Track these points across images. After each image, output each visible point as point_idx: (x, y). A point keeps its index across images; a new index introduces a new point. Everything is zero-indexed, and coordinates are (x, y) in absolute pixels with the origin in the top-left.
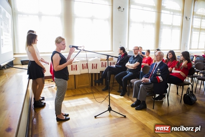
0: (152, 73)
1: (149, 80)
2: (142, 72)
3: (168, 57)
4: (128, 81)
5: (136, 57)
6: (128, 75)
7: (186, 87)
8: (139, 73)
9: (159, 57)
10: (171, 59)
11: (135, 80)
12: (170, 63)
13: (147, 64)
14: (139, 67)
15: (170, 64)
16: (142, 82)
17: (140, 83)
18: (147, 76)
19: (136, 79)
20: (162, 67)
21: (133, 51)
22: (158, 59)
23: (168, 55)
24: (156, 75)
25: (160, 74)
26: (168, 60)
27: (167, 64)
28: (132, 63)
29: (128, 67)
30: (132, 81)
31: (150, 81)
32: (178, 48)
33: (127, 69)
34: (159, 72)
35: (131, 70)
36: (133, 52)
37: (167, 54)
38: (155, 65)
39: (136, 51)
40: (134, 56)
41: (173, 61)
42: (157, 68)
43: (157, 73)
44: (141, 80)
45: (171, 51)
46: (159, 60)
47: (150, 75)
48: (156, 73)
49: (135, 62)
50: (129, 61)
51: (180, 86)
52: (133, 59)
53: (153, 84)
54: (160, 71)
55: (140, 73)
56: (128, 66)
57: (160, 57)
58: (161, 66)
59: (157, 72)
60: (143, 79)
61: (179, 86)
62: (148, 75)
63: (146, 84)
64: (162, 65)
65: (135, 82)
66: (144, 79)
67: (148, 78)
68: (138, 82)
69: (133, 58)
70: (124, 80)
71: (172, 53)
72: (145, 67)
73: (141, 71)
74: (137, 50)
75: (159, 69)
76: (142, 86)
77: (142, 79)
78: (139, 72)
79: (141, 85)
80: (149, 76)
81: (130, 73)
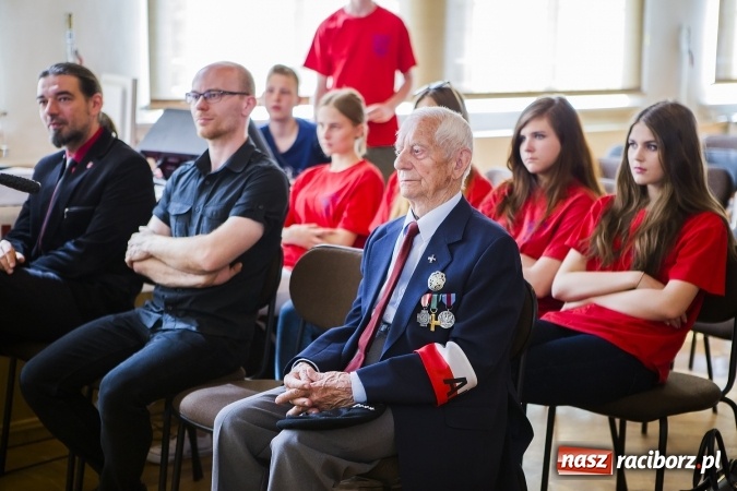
0: (381, 320)
1: (350, 383)
2: (289, 315)
3: (524, 155)
4: (152, 407)
5: (227, 172)
6: (155, 343)
7: (689, 425)
8: (263, 318)
9: (428, 162)
10: (544, 180)
11: (228, 389)
12: (540, 216)
13: (340, 238)
14: (260, 260)
15: (544, 224)
16: (288, 404)
17: (268, 420)
18: (332, 349)
19: (237, 381)
20: (467, 257)
21: (194, 106)
22: (428, 183)
23: (518, 140)
24: (410, 335)
25: (446, 320)
26: (520, 188)
27: (518, 225)
28: (185, 225)
29: (152, 269)
30: (190, 401)
31: (358, 391)
32: (619, 76)
33: (147, 288)
34: (441, 307)
35: (178, 301)
36: (196, 114)
37: (510, 133)
38: (401, 239)
39: (219, 106)
40: (204, 161)
41: (563, 198)
42: (424, 269)
43: (424, 318)
44: (281, 393)
45: (550, 103)
46: (437, 189)
47: (364, 340)
48: (411, 310)
49: (220, 218)
50: (157, 210)
51: (644, 420)
52: (201, 189)
53: (387, 423)
54: (447, 289)
55: (271, 318)
56: (149, 256)
57: (442, 164)
58: (452, 247)
59: (419, 308)
60: (300, 375)
61: (633, 428)
62: (341, 336)
63: (323, 422)
64: (464, 239)
65: (224, 415)
66: (303, 382)
67: (340, 364)
68: (247, 414)
69: (194, 184)
70: (111, 400)
71: (560, 117)
72: (313, 265)
73: (284, 300)
74: (227, 102)
75: (436, 280)
76: (287, 446)
77: (288, 379)
78: (264, 310)
79: (278, 442)
80: (355, 346)
81: (170, 323)
